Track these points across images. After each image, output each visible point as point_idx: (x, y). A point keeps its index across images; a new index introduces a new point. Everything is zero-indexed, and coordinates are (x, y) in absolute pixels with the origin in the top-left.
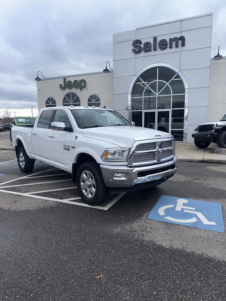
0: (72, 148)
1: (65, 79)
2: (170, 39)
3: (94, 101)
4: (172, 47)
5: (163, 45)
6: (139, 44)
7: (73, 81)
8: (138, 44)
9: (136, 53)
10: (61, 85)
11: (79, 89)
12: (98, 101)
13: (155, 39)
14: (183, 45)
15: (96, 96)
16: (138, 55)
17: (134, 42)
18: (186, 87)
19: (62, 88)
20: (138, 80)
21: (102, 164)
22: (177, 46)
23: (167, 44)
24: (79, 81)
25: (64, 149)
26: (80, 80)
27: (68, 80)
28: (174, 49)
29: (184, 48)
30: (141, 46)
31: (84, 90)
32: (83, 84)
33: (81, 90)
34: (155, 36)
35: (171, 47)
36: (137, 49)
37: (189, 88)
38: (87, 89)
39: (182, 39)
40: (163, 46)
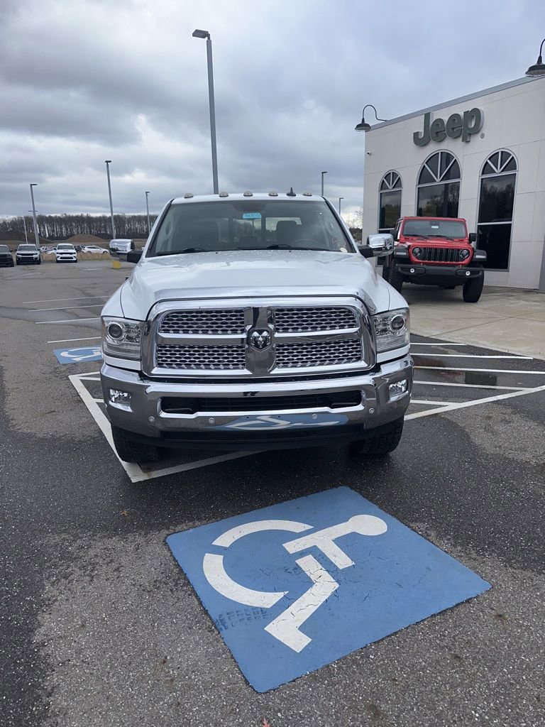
1: (427, 116)
3: (499, 171)
7: (446, 119)
10: (416, 135)
11: (461, 139)
12: (509, 170)
15: (505, 155)
19: (420, 141)
24: (462, 115)
26: (465, 113)
27: (435, 116)
32: (472, 125)
33: (466, 140)
38: (482, 136)
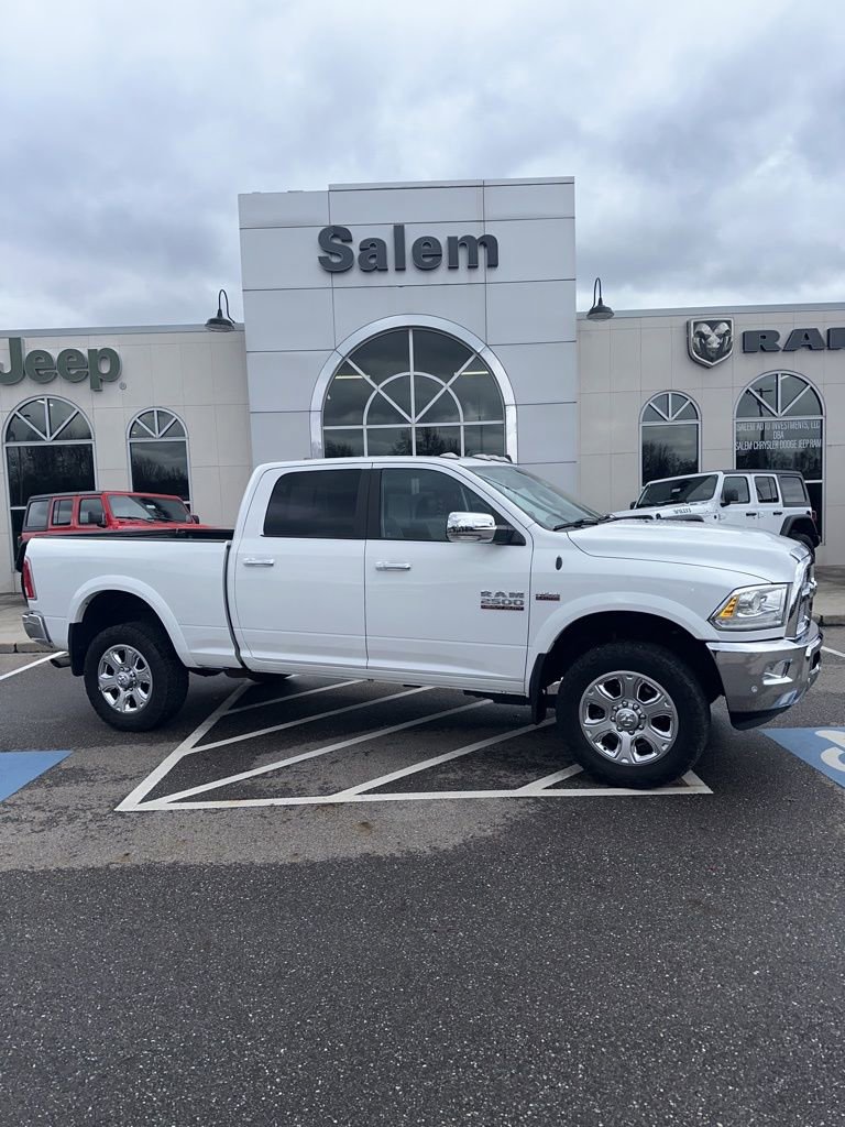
0: (537, 598)
1: (15, 342)
2: (449, 238)
3: (158, 435)
4: (457, 268)
5: (428, 255)
6: (343, 241)
7: (55, 355)
8: (337, 241)
9: (332, 272)
11: (87, 384)
12: (175, 436)
13: (399, 231)
14: (493, 263)
15: (164, 416)
16: (339, 280)
17: (324, 230)
18: (507, 401)
20: (344, 368)
21: (719, 639)
22: (473, 266)
23: (441, 255)
24: (85, 353)
25: (483, 607)
26: (89, 351)
27: (30, 346)
28: (462, 274)
29: (495, 275)
30: (350, 250)
31: (111, 390)
32: (105, 368)
33: (96, 388)
34: (398, 221)
35: (453, 267)
36: (335, 260)
37: (516, 405)
38: (123, 387)
39: (489, 243)
40: (427, 260)
